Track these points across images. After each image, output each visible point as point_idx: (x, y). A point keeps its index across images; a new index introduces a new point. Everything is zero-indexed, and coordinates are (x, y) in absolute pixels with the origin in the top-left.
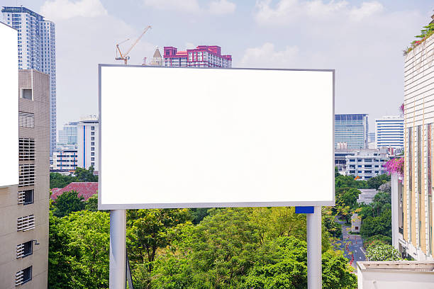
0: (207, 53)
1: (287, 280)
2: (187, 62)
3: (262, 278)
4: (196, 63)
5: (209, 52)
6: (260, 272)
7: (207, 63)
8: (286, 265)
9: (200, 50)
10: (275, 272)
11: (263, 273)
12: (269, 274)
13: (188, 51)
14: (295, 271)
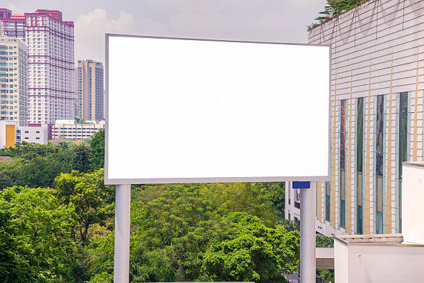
0: (48, 18)
1: (248, 256)
2: (24, 26)
3: (221, 255)
4: (36, 29)
5: (50, 17)
6: (217, 249)
7: (48, 29)
8: (245, 241)
9: (40, 14)
10: (234, 248)
11: (221, 249)
12: (228, 250)
13: (26, 14)
14: (255, 247)
